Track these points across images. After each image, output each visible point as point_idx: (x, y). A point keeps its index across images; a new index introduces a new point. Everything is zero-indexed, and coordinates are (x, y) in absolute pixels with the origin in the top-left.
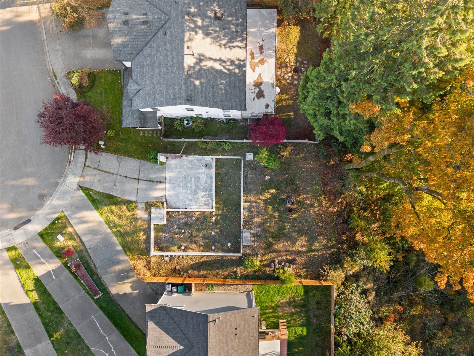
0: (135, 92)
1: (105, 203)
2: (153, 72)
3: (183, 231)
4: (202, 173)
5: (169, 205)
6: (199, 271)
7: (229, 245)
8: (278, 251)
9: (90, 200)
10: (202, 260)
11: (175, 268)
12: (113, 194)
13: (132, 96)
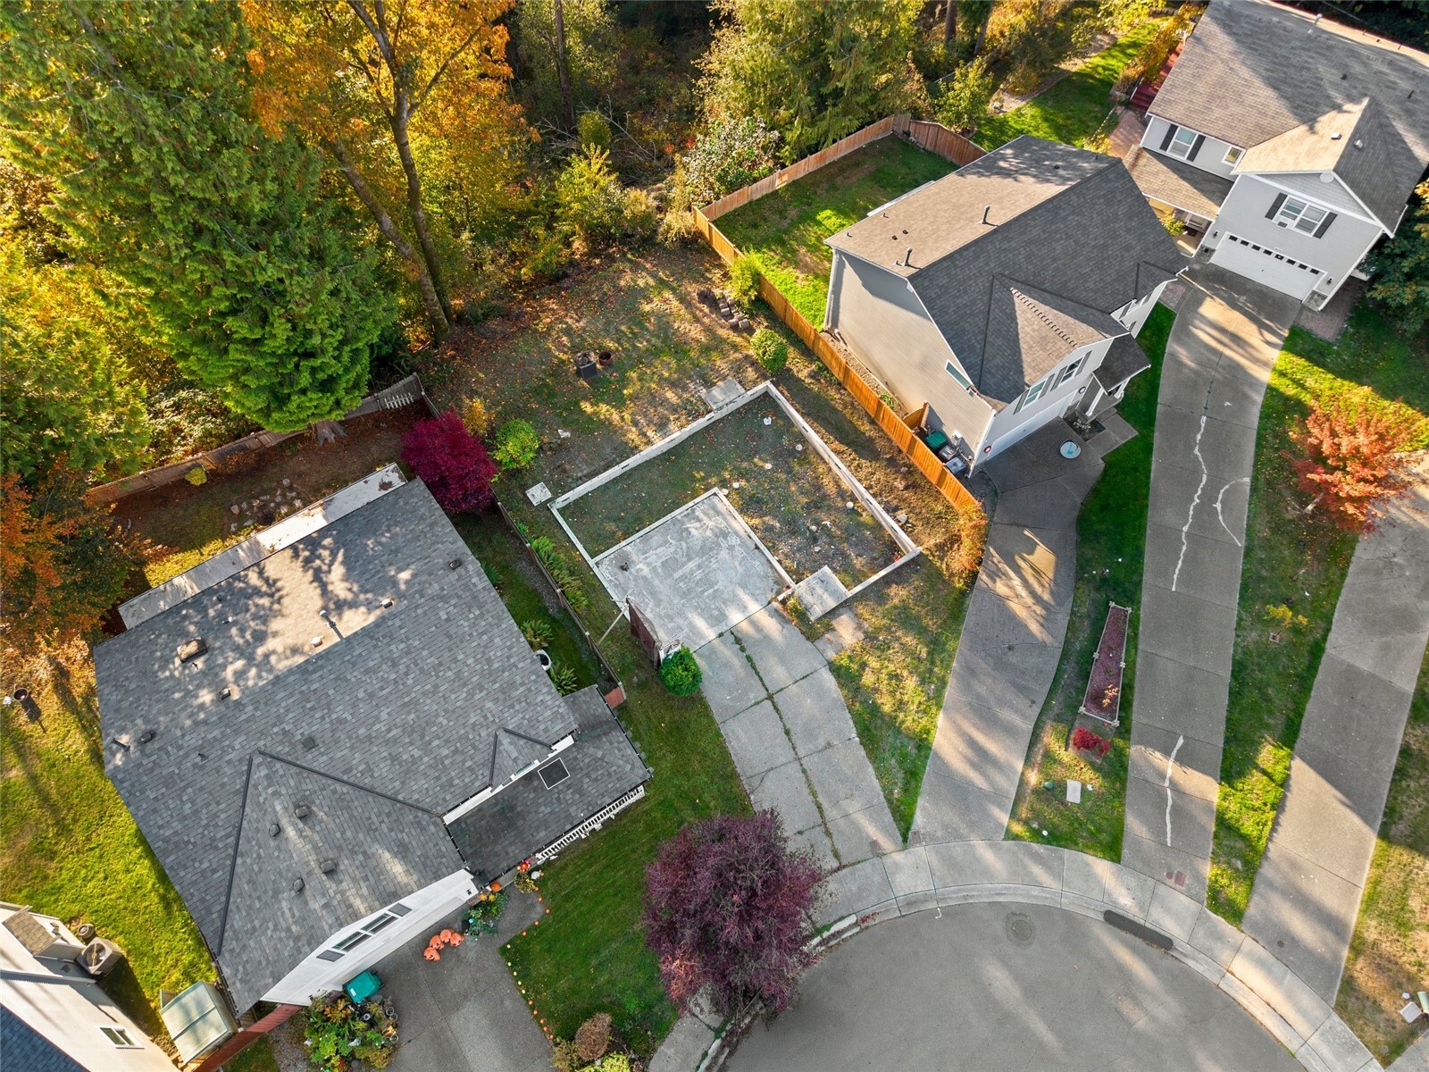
0: (522, 742)
1: (891, 740)
2: (437, 716)
3: (814, 528)
4: (649, 564)
5: (776, 587)
6: (871, 440)
7: (767, 421)
8: (708, 330)
9: (917, 787)
10: (843, 448)
11: (906, 488)
12: (854, 735)
13: (538, 747)
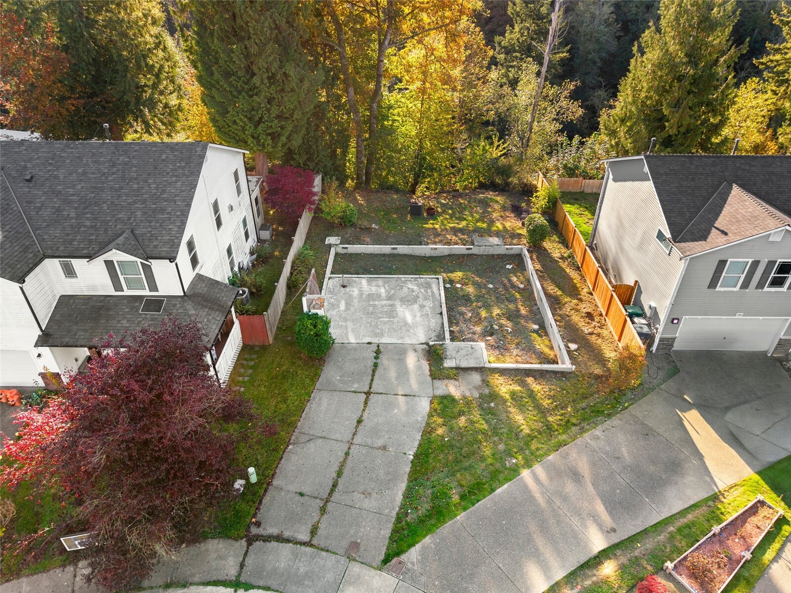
0: (133, 242)
1: (441, 475)
3: (496, 327)
5: (435, 339)
7: (509, 267)
12: (412, 453)
